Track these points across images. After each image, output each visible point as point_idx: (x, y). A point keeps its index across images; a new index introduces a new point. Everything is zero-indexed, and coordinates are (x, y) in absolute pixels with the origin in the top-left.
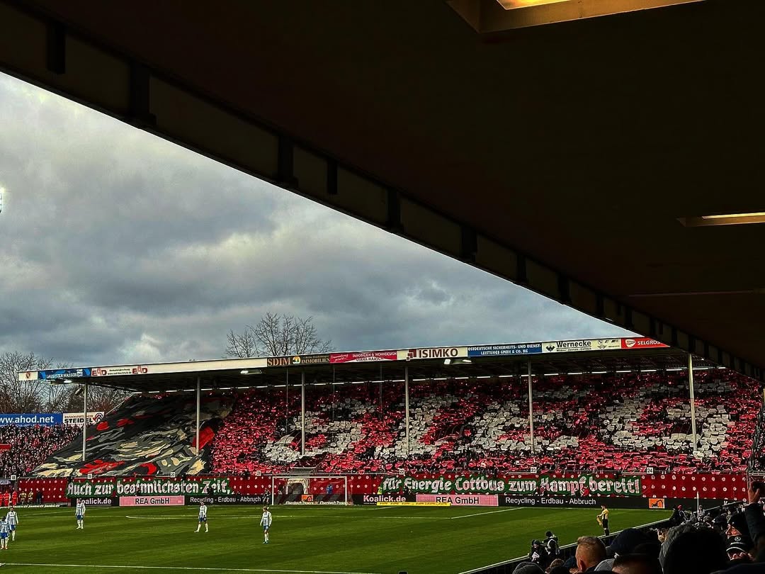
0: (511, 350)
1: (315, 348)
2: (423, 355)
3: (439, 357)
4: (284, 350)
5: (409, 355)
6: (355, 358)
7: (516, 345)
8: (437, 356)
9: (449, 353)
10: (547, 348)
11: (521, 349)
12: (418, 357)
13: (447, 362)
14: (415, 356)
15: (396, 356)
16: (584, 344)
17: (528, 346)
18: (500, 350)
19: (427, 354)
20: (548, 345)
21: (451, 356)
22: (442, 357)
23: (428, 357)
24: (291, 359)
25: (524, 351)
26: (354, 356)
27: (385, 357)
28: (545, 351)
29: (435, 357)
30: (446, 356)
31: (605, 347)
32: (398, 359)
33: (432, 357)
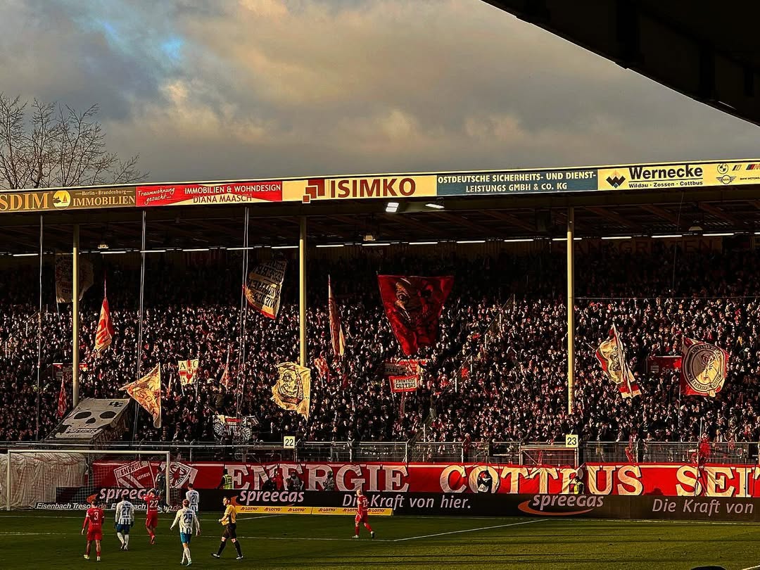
0: (532, 183)
1: (103, 173)
2: (338, 191)
3: (374, 196)
4: (35, 177)
5: (308, 190)
6: (190, 197)
7: (543, 172)
8: (370, 193)
9: (396, 187)
10: (609, 180)
11: (554, 182)
12: (327, 196)
13: (392, 208)
14: (322, 193)
15: (280, 193)
16: (689, 172)
17: (569, 175)
18: (508, 183)
19: (347, 190)
20: (611, 173)
21: (400, 195)
22: (382, 196)
23: (350, 197)
24: (51, 197)
25: (559, 186)
26: (188, 191)
27: (255, 195)
28: (604, 186)
29: (366, 196)
30: (389, 195)
31: (731, 179)
32: (284, 200)
33: (358, 197)
